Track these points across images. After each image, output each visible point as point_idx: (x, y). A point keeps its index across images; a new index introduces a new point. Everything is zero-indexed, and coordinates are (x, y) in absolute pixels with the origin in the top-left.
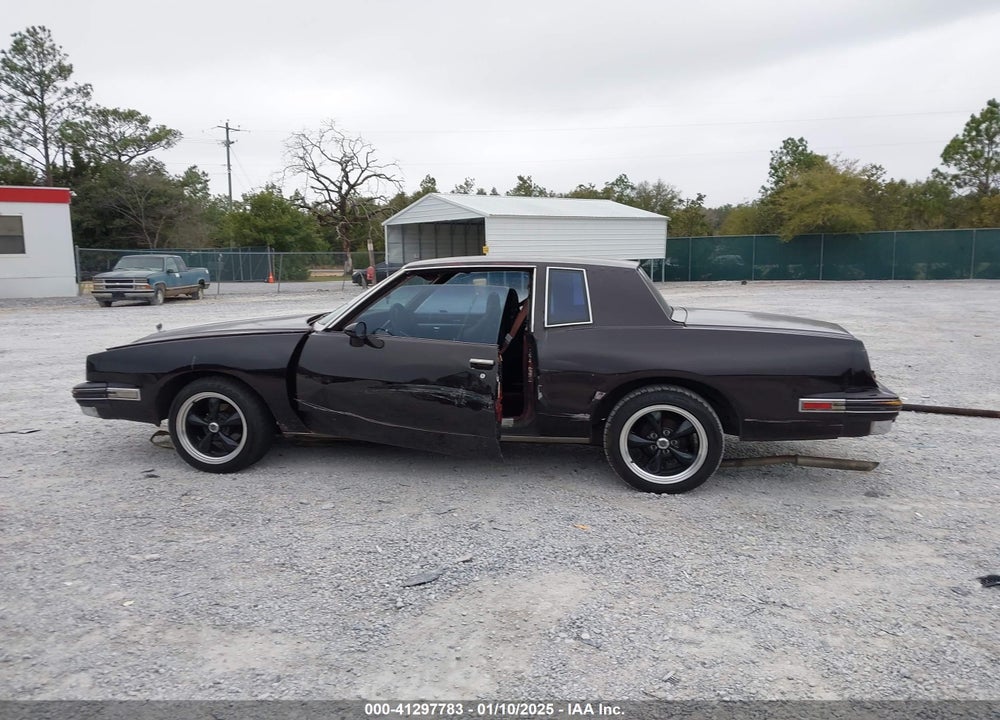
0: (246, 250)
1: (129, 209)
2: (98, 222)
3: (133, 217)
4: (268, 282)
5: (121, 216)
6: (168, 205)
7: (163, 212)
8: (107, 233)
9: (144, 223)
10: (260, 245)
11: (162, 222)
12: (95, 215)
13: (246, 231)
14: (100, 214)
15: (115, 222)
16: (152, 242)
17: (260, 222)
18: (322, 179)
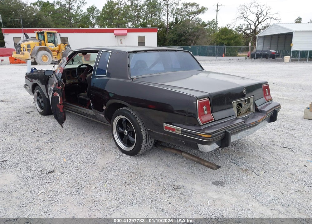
0: (217, 46)
1: (186, 33)
2: (178, 38)
3: (187, 36)
4: (222, 56)
5: (184, 36)
6: (198, 32)
7: (196, 34)
8: (180, 41)
9: (190, 38)
10: (222, 44)
11: (195, 37)
12: (177, 36)
13: (218, 40)
14: (179, 35)
15: (182, 38)
16: (192, 43)
17: (223, 37)
18: (249, 21)
